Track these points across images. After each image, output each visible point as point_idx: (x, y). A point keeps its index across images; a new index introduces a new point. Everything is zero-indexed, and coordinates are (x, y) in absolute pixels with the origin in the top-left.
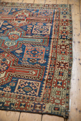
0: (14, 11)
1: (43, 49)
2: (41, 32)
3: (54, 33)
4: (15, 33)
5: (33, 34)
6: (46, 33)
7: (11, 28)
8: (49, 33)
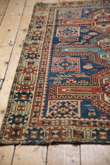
0: (87, 12)
4: (106, 41)
7: (96, 36)
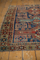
1: (19, 18)
2: (21, 25)
3: (13, 24)
5: (26, 23)
6: (18, 24)
8: (16, 24)
